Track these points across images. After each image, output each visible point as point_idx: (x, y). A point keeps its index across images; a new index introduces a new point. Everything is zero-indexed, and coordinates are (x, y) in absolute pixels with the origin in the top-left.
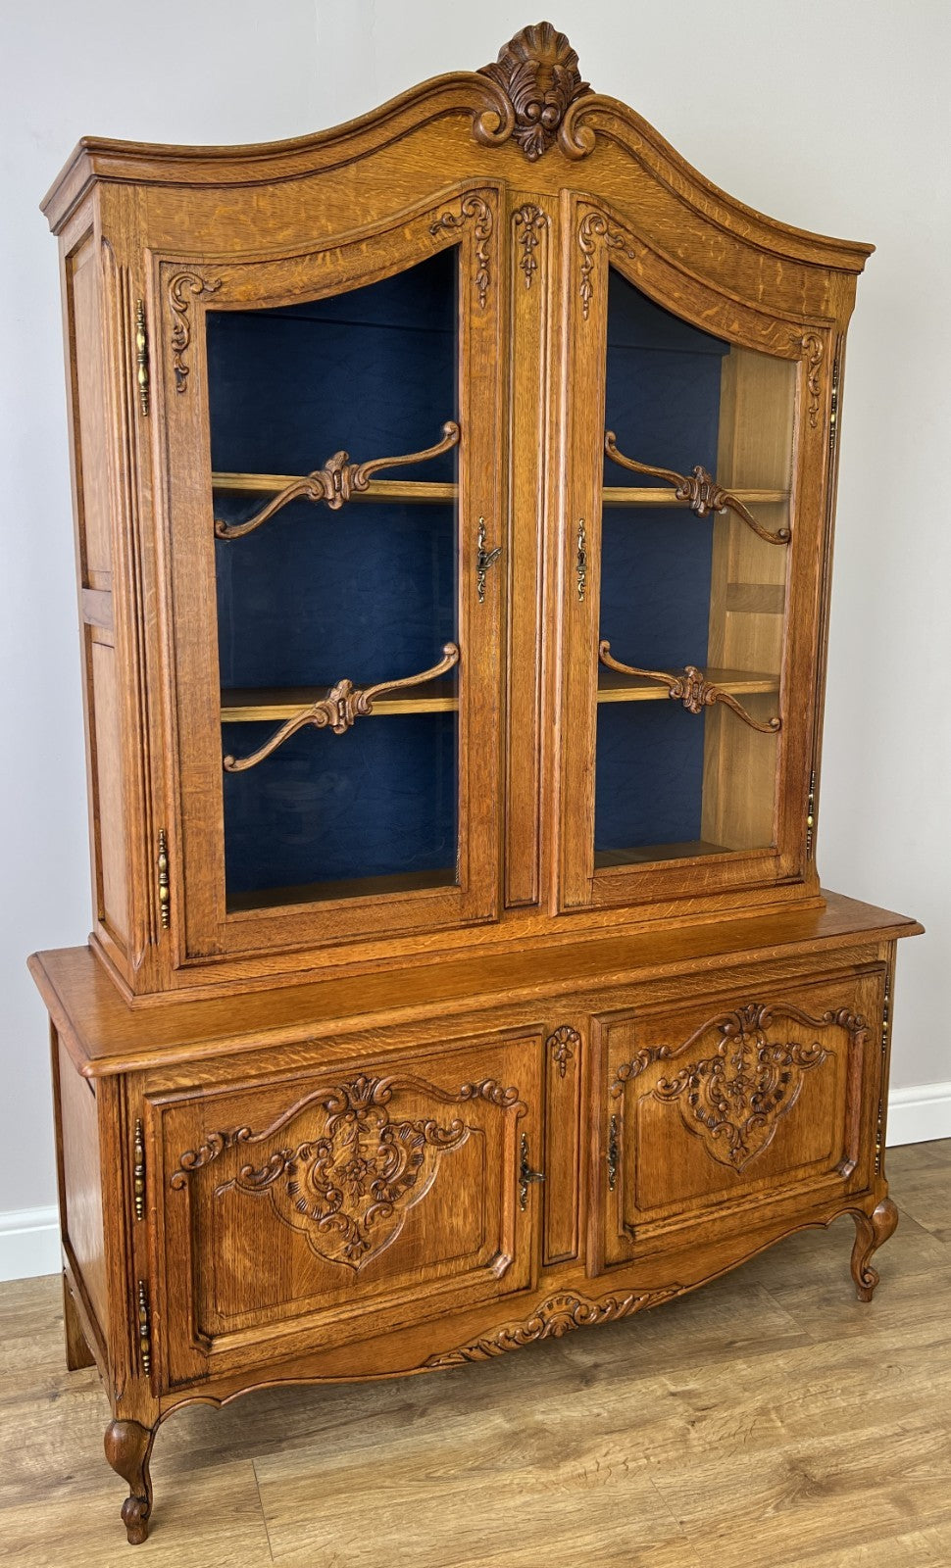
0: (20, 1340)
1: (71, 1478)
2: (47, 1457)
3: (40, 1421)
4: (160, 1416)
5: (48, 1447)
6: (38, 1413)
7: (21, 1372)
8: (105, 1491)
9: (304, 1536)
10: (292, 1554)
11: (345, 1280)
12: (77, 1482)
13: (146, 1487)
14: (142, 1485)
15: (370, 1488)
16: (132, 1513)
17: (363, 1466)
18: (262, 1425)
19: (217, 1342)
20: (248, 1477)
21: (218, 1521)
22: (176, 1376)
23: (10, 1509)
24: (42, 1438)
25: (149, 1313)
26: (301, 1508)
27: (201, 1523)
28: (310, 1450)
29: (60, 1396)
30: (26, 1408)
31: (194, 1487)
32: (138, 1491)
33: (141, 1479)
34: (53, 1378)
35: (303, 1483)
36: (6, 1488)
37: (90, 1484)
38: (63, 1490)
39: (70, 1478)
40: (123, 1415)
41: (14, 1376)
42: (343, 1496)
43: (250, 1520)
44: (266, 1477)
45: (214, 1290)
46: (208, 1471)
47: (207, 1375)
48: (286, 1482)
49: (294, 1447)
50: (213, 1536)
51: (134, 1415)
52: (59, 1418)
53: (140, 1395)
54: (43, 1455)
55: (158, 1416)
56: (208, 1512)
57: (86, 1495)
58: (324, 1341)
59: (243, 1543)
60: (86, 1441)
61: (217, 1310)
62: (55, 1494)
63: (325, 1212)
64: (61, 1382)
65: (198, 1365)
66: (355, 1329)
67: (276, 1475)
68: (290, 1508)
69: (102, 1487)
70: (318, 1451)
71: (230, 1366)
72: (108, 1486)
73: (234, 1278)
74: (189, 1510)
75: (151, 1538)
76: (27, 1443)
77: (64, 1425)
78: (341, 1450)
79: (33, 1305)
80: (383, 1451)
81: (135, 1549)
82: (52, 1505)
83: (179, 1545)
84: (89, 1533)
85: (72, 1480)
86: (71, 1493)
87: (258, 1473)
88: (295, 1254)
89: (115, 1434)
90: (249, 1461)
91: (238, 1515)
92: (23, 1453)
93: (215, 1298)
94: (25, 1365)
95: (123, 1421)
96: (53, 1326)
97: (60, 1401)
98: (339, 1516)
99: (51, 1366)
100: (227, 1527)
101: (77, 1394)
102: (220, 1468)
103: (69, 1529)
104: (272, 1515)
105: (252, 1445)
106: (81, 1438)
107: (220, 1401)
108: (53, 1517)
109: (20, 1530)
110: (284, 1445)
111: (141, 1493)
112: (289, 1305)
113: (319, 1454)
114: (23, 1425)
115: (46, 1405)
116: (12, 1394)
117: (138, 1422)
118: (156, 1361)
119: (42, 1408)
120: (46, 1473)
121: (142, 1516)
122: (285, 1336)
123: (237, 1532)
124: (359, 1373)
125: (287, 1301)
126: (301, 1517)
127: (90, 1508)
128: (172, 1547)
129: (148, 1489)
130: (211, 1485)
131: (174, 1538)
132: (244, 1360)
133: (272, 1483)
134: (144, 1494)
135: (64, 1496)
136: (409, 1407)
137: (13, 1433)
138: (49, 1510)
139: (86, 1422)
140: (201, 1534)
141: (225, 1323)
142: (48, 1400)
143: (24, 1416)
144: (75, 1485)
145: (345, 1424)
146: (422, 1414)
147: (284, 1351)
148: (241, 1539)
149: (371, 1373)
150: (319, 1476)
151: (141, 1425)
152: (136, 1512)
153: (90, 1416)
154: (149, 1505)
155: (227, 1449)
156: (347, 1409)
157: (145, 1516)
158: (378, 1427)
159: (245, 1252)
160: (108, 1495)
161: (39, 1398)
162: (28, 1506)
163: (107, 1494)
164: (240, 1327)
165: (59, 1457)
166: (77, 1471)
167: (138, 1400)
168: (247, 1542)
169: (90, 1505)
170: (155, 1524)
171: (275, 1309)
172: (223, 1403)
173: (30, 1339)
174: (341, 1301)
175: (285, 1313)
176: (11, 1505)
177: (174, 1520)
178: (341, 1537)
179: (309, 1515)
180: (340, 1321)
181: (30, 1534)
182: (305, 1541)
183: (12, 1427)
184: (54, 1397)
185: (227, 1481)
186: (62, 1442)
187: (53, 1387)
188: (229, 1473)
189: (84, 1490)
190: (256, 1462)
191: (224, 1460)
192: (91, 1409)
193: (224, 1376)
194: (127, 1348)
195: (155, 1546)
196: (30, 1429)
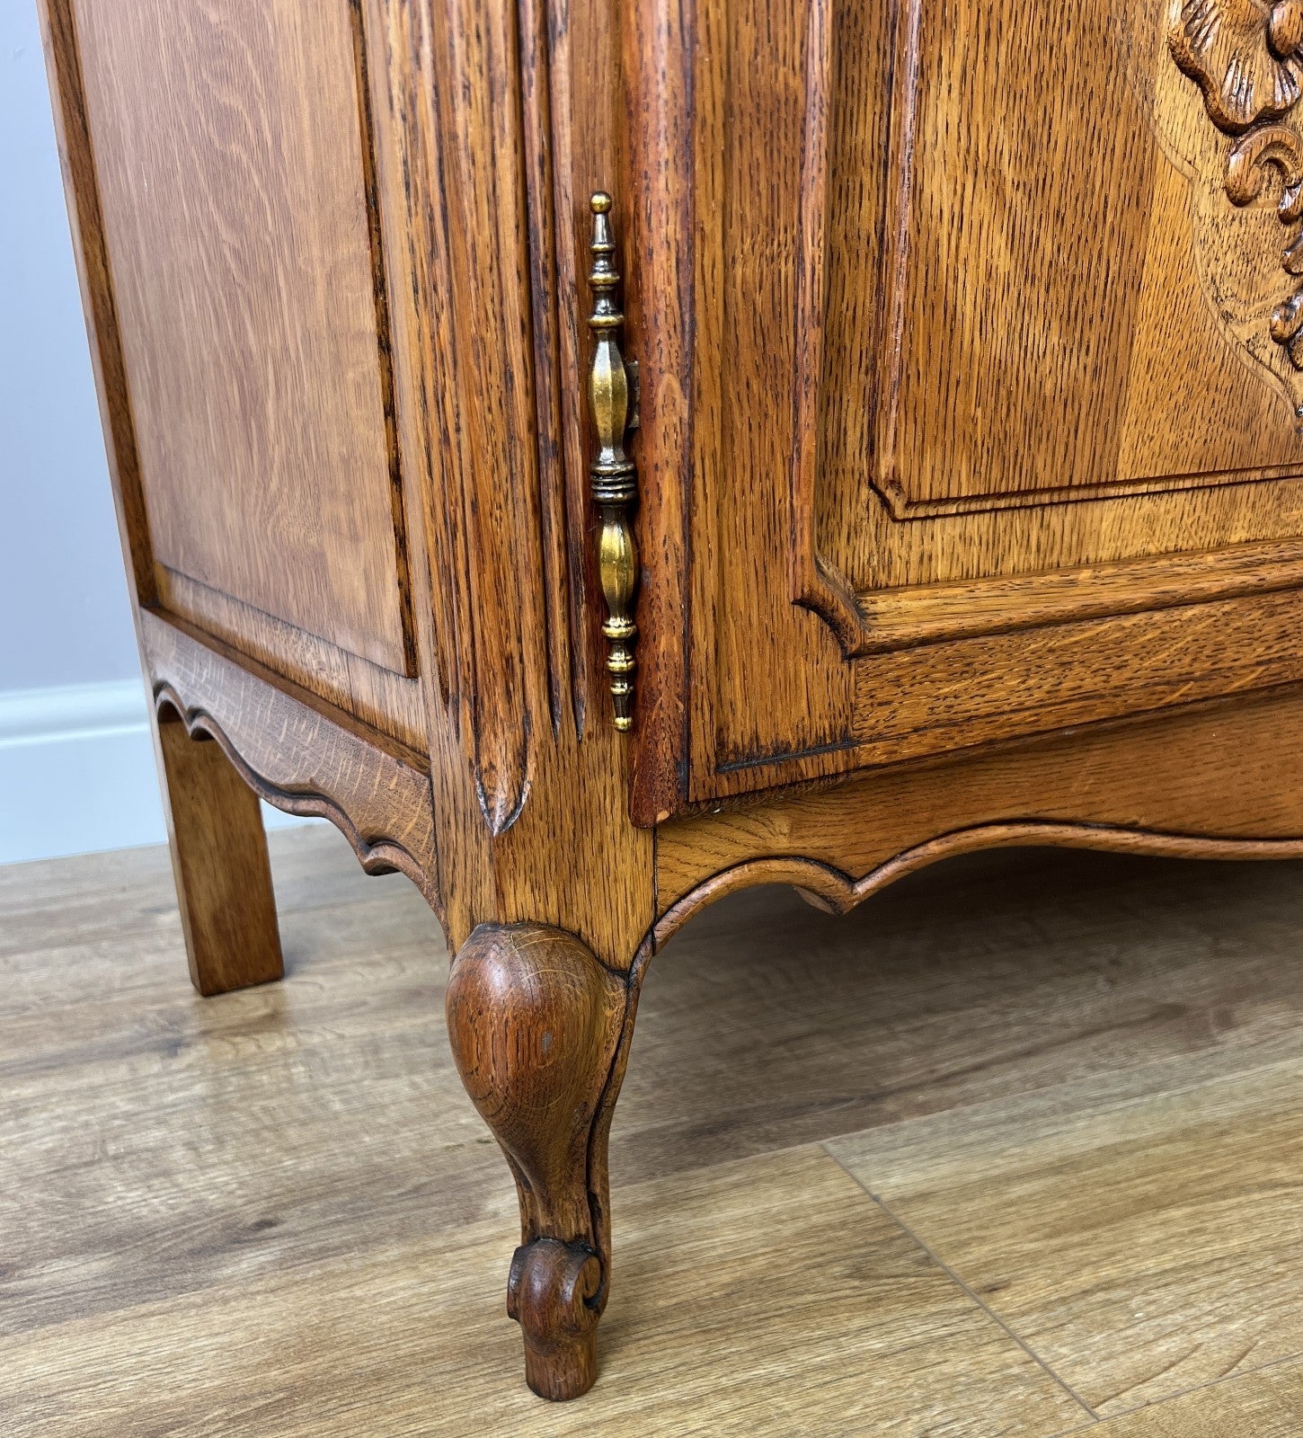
0: (56, 953)
1: (270, 1224)
2: (180, 1178)
3: (144, 1099)
4: (657, 920)
5: (179, 1155)
6: (135, 1083)
7: (68, 1007)
8: (394, 1251)
9: (1145, 1330)
10: (1149, 1391)
11: (1265, 437)
12: (293, 1234)
13: (592, 1198)
14: (578, 1192)
15: (1242, 1189)
16: (554, 1292)
17: (1170, 1140)
18: (793, 1068)
19: (881, 603)
20: (835, 1187)
21: (807, 1311)
22: (738, 734)
23: (80, 1323)
24: (154, 1136)
25: (634, 393)
26: (1073, 1254)
27: (762, 1319)
28: (976, 1113)
29: (188, 1045)
30: (94, 1076)
31: (679, 1221)
32: (564, 1213)
33: (580, 1171)
34: (160, 1012)
35: (1018, 1190)
36: (58, 1265)
37: (336, 1237)
38: (249, 1260)
39: (264, 1224)
40: (521, 900)
41: (52, 1015)
42: (1175, 1213)
43: (926, 1299)
44: (895, 1180)
45: (872, 369)
46: (701, 1179)
47: (846, 741)
48: (966, 1192)
49: (924, 1109)
50: (826, 1355)
51: (566, 904)
52: (199, 1089)
53: (585, 817)
54: (166, 1174)
55: (643, 910)
56: (764, 1285)
57: (336, 1265)
58: (1199, 668)
59: (946, 1368)
60: (293, 1134)
61: (874, 464)
62: (227, 1272)
63: (1256, 102)
64: (184, 1020)
65: (818, 693)
66: (1283, 636)
67: (918, 1176)
68: (1034, 1257)
69: (380, 1239)
70: (1002, 1114)
71: (921, 716)
72: (401, 1237)
73: (952, 317)
74: (693, 1287)
75: (609, 1376)
76: (112, 1148)
77: (218, 1104)
78: (1069, 1108)
79: (80, 895)
80: (1196, 1105)
81: (566, 1416)
82: (226, 1301)
83: (722, 1392)
84: (379, 1376)
85: (274, 1230)
86: (281, 1264)
87: (859, 1173)
88: (1154, 273)
89: (497, 978)
90: (811, 1147)
91: (873, 1289)
92: (104, 1173)
93: (874, 407)
94: (79, 993)
95: (524, 923)
96: (141, 924)
97: (189, 1056)
98: (1215, 1265)
99: (150, 992)
100: (857, 1323)
101: (238, 1039)
102: (733, 1172)
103: (297, 1369)
104: (987, 1279)
105: (799, 1110)
106: (275, 1128)
107: (852, 881)
108: (239, 1335)
109: (126, 1386)
110: (890, 1106)
111: (575, 1223)
112: (1096, 509)
113: (1012, 1120)
114: (90, 1110)
115: (152, 1066)
116: (50, 1049)
117: (577, 935)
118: (666, 643)
119: (142, 1073)
120: (186, 1218)
121: (588, 1302)
122: (1102, 614)
123: (902, 1338)
124: (1232, 824)
125: (1098, 488)
126: (1086, 1278)
127: (361, 1300)
128: (698, 1401)
129: (596, 1210)
130: (738, 1212)
131: (686, 1369)
132: (965, 696)
133: (924, 1197)
134: (584, 1225)
135: (261, 1272)
136: (1176, 1011)
137: (65, 1130)
138: (217, 1316)
139: (280, 1092)
140: (780, 1351)
141: (894, 543)
142: (156, 1056)
143: (94, 1091)
144: (288, 1243)
145: (1028, 1053)
146: (1227, 1022)
147: (1089, 684)
148: (932, 1356)
149: (1258, 829)
150: (1055, 1169)
151: (587, 945)
152: (569, 1290)
153: (289, 1079)
154: (604, 1265)
155: (727, 1124)
156: (1008, 1025)
157: (593, 1302)
158: (1130, 1054)
159: (999, 191)
160: (411, 1261)
161: (129, 1053)
162: (143, 1309)
163: (403, 1258)
164: (941, 569)
165: (221, 1176)
166: (285, 1207)
167: (577, 847)
168: (959, 1364)
169: (358, 1292)
170: (624, 1326)
171: (1054, 517)
172: (861, 889)
173: (84, 949)
174: (1234, 539)
175: (1080, 543)
176: (81, 1311)
177: (661, 1316)
178: (1273, 1326)
179: (1108, 1272)
180: (1261, 591)
181: (166, 1396)
182: (1162, 1348)
183: (59, 1117)
184: (173, 1048)
185: (776, 1199)
186: (220, 1141)
187: (164, 1029)
188: (772, 1179)
189: (323, 1253)
190: (832, 1148)
191: (736, 1151)
192: (286, 1066)
193: (906, 752)
194: (528, 588)
195: (636, 1401)
196: (115, 1117)
